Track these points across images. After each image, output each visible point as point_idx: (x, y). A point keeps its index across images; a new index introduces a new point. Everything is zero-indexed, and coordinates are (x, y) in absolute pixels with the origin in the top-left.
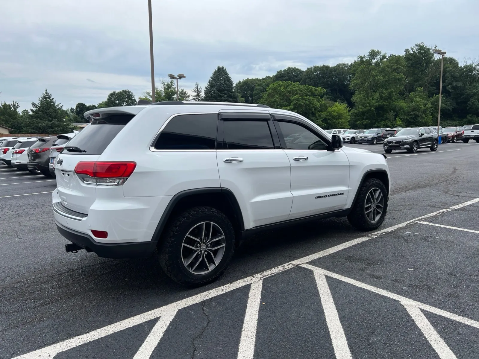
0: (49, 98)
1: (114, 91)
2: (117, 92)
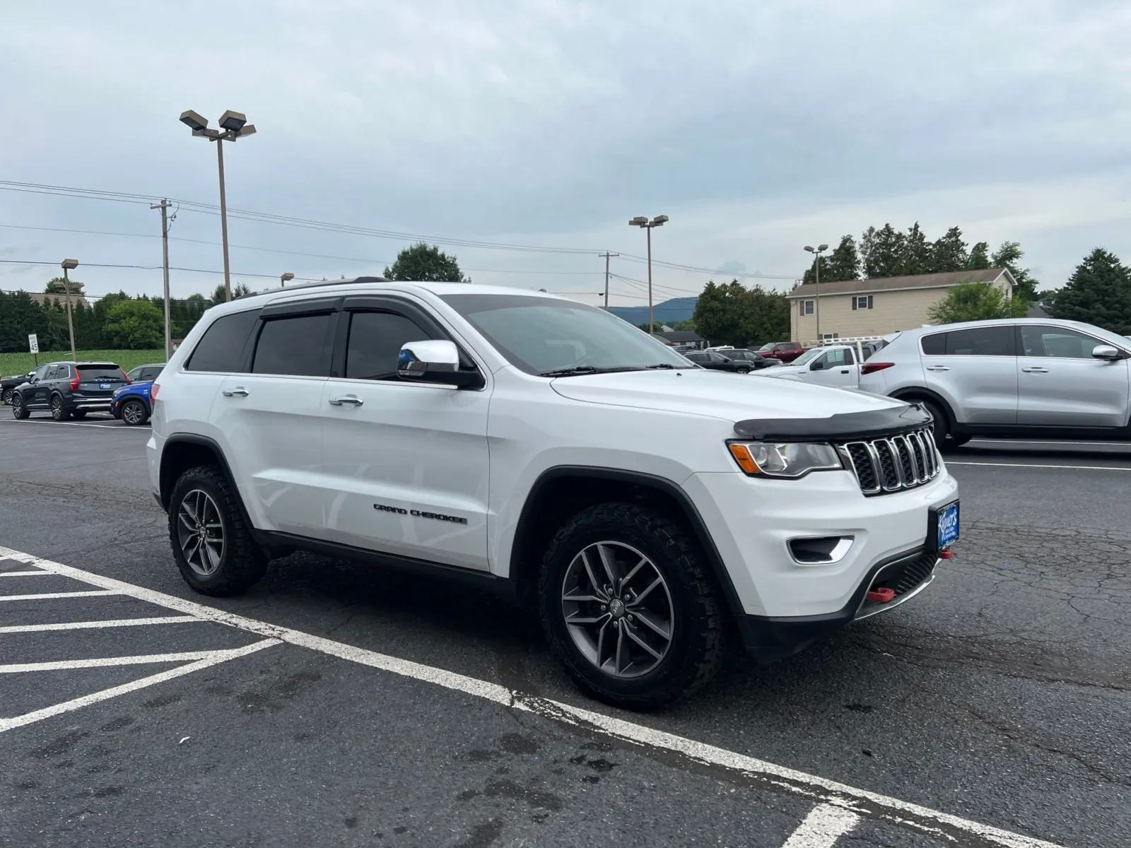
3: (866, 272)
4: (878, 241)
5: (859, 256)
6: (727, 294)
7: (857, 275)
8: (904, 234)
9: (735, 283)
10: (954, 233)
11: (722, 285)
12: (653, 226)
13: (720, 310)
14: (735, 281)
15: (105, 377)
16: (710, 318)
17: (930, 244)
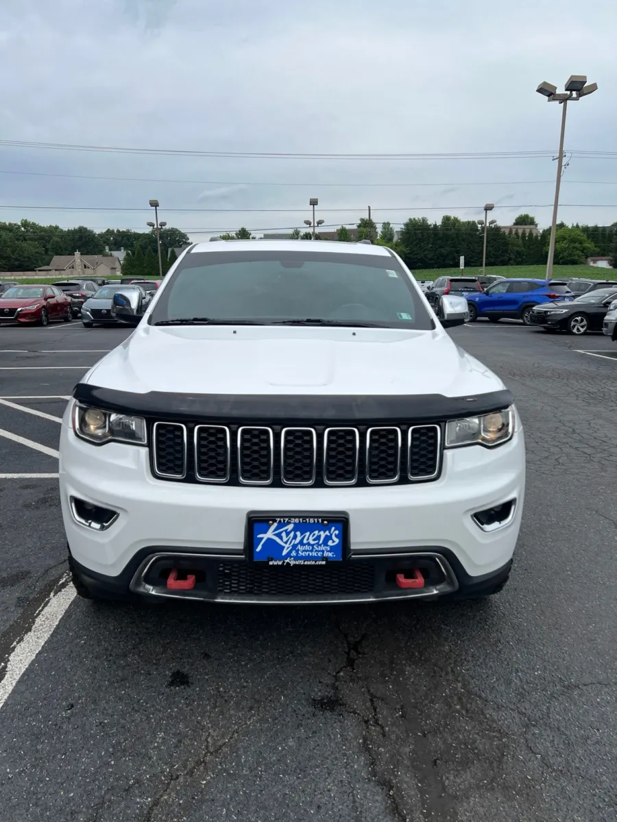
15: (466, 288)
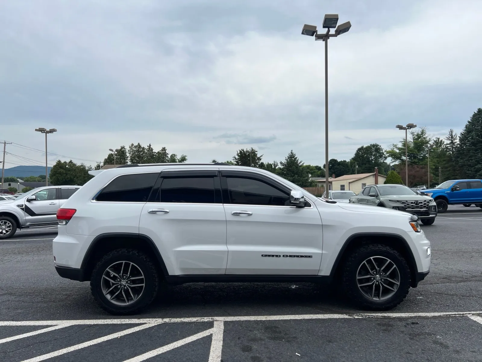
0: (293, 157)
1: (362, 146)
2: (365, 147)
3: (130, 162)
4: (135, 149)
5: (128, 155)
6: (67, 166)
7: (127, 162)
8: (145, 148)
9: (71, 162)
10: (164, 149)
11: (64, 162)
12: (48, 133)
13: (64, 174)
14: (71, 161)
16: (59, 177)
17: (155, 153)
